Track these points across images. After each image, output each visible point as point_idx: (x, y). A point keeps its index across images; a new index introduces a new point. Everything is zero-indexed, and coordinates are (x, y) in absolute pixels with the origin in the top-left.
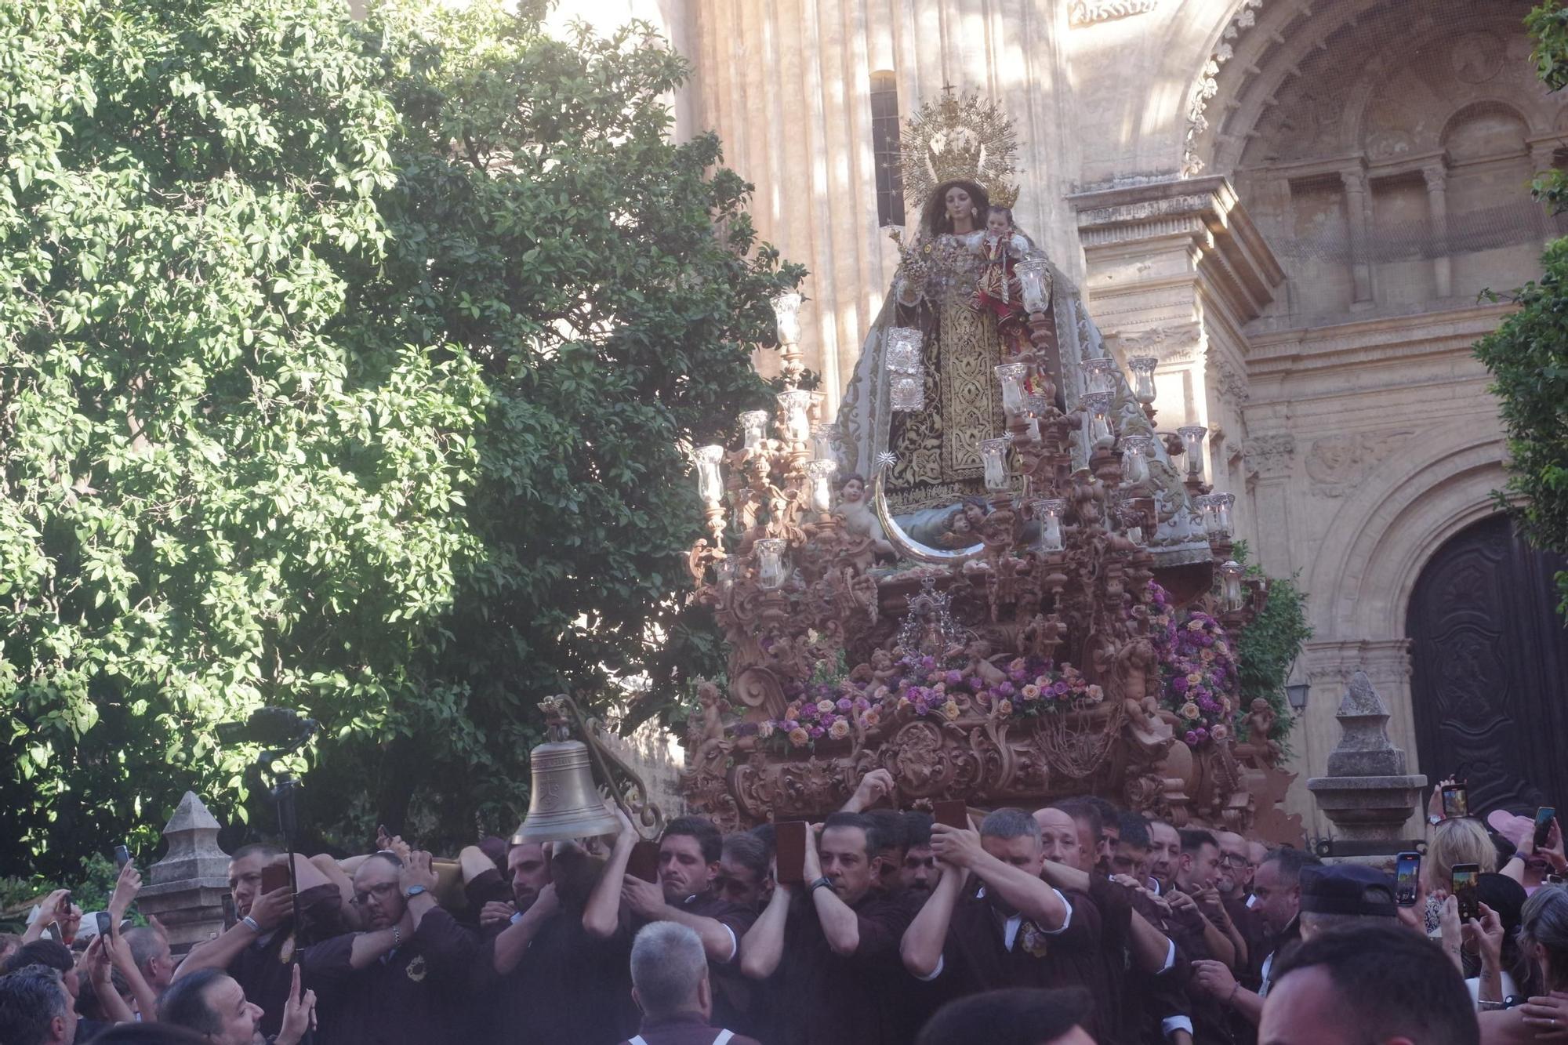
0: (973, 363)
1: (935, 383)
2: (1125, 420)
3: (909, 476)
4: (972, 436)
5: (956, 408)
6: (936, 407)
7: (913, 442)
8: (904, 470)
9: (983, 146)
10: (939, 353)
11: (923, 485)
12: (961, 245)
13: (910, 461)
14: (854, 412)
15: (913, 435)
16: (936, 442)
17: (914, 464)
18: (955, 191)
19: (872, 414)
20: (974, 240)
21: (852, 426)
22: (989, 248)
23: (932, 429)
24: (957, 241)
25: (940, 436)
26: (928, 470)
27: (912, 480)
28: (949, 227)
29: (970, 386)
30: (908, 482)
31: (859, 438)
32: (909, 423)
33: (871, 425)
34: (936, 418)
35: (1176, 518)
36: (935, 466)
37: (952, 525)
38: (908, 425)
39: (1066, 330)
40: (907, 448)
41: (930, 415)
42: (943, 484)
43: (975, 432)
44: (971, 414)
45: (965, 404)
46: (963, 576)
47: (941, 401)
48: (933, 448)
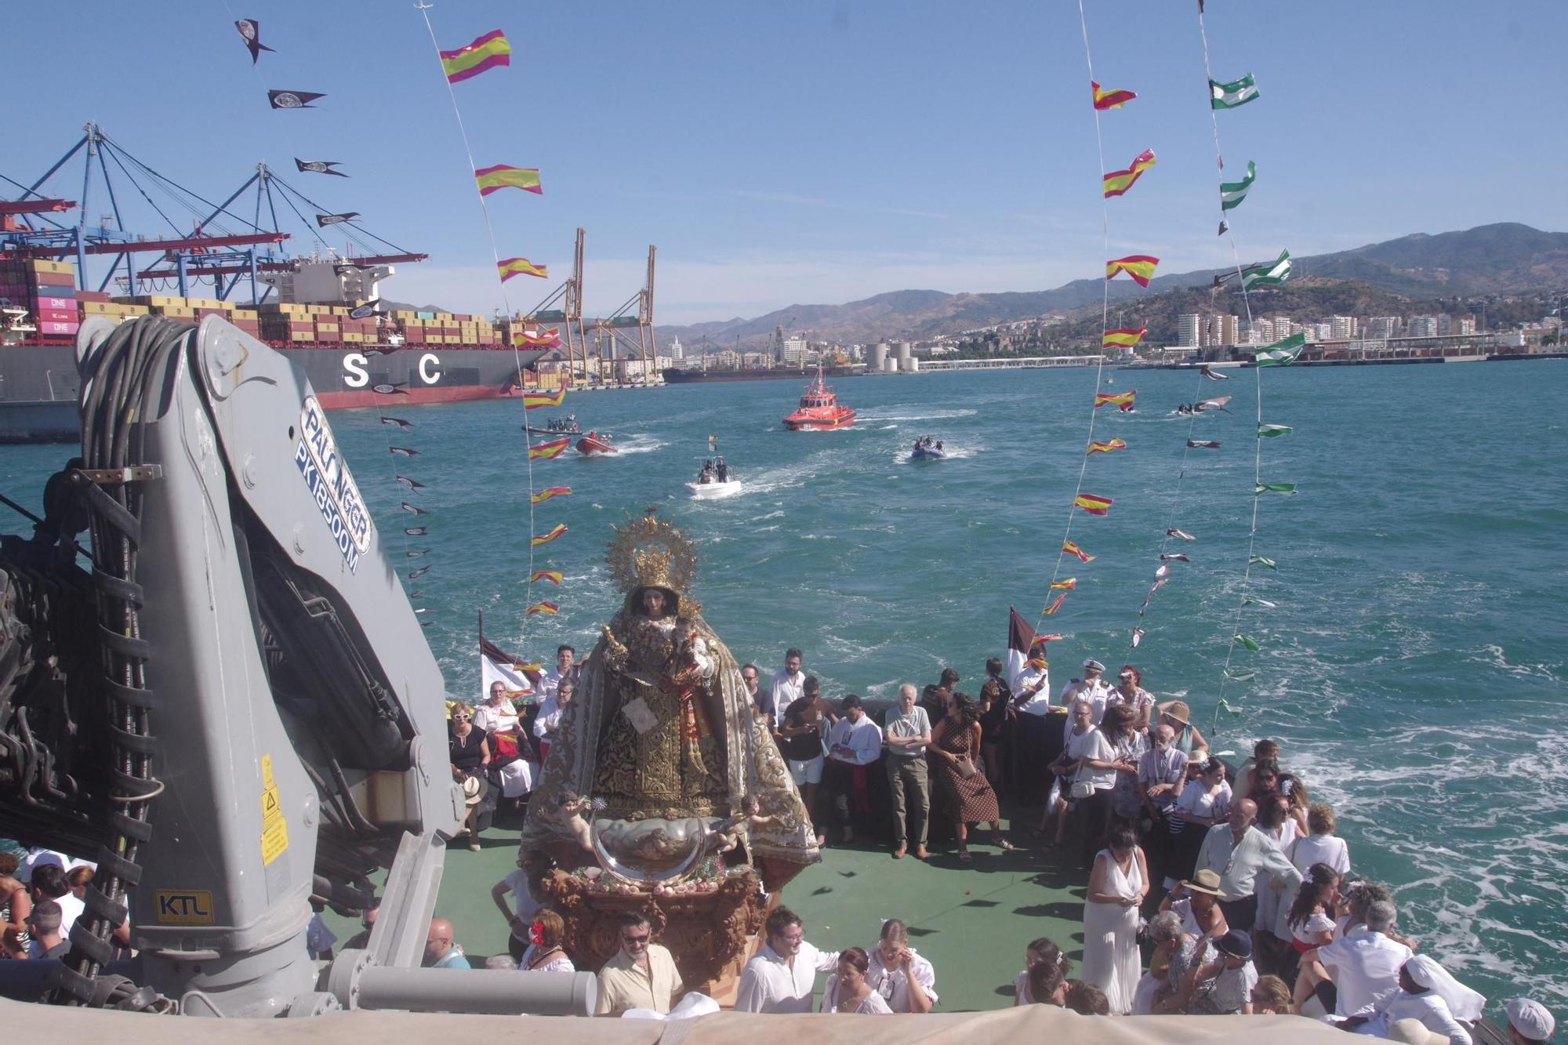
0: (660, 718)
2: (765, 762)
3: (610, 784)
4: (658, 769)
6: (631, 741)
8: (607, 779)
11: (621, 796)
12: (655, 630)
13: (612, 775)
14: (573, 727)
15: (614, 756)
16: (630, 767)
17: (615, 777)
20: (665, 626)
21: (570, 738)
23: (628, 757)
24: (653, 627)
25: (634, 763)
26: (624, 785)
27: (613, 789)
30: (609, 788)
33: (584, 740)
34: (632, 750)
35: (797, 830)
36: (630, 783)
38: (611, 747)
39: (729, 693)
40: (609, 764)
41: (628, 746)
43: (661, 767)
44: (657, 754)
45: (653, 747)
46: (651, 900)
48: (629, 770)
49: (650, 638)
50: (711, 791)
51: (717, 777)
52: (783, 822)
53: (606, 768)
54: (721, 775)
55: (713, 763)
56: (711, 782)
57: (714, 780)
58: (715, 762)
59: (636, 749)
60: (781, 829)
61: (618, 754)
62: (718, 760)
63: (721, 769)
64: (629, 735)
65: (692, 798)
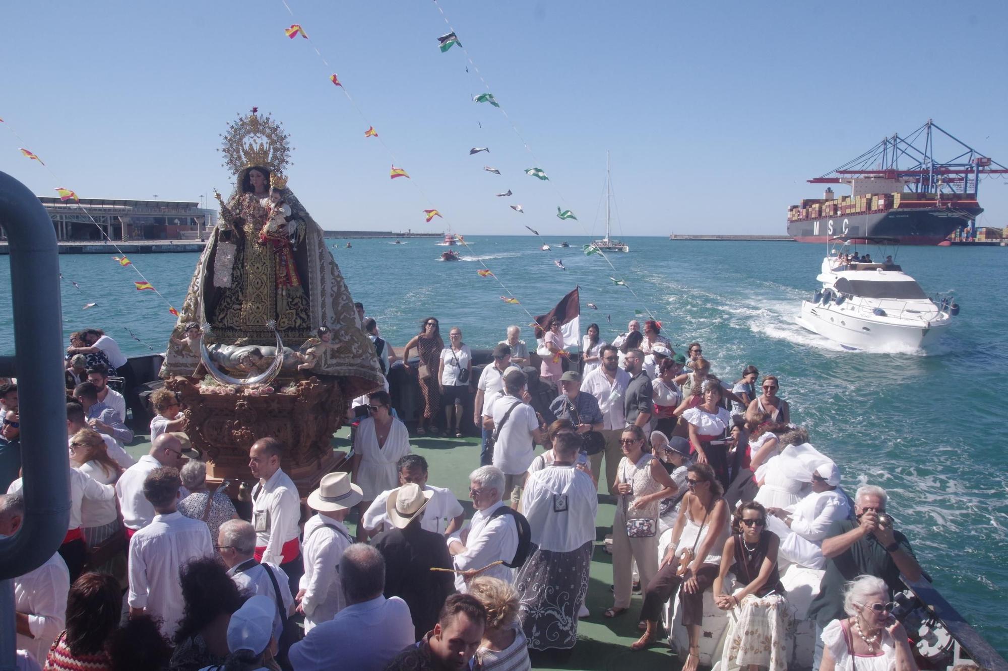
0: (260, 268)
1: (241, 275)
2: (341, 305)
3: (225, 321)
4: (258, 308)
6: (240, 288)
7: (228, 304)
8: (223, 318)
9: (271, 147)
10: (243, 259)
11: (232, 329)
12: (257, 201)
13: (227, 314)
15: (229, 300)
16: (238, 307)
18: (253, 172)
20: (263, 201)
23: (238, 299)
24: (256, 199)
26: (235, 321)
28: (251, 190)
29: (258, 280)
30: (225, 324)
31: (198, 296)
32: (228, 293)
34: (240, 294)
35: (364, 357)
36: (238, 319)
39: (313, 253)
40: (225, 306)
41: (237, 291)
42: (242, 331)
43: (260, 306)
44: (258, 295)
45: (255, 290)
47: (243, 285)
48: (237, 309)
49: (254, 208)
50: (299, 326)
51: (303, 315)
52: (354, 351)
53: (223, 310)
54: (306, 314)
55: (301, 305)
56: (299, 319)
57: (301, 318)
58: (302, 303)
59: (243, 293)
60: (352, 355)
61: (231, 298)
62: (304, 303)
63: (306, 309)
64: (239, 284)
65: (284, 331)
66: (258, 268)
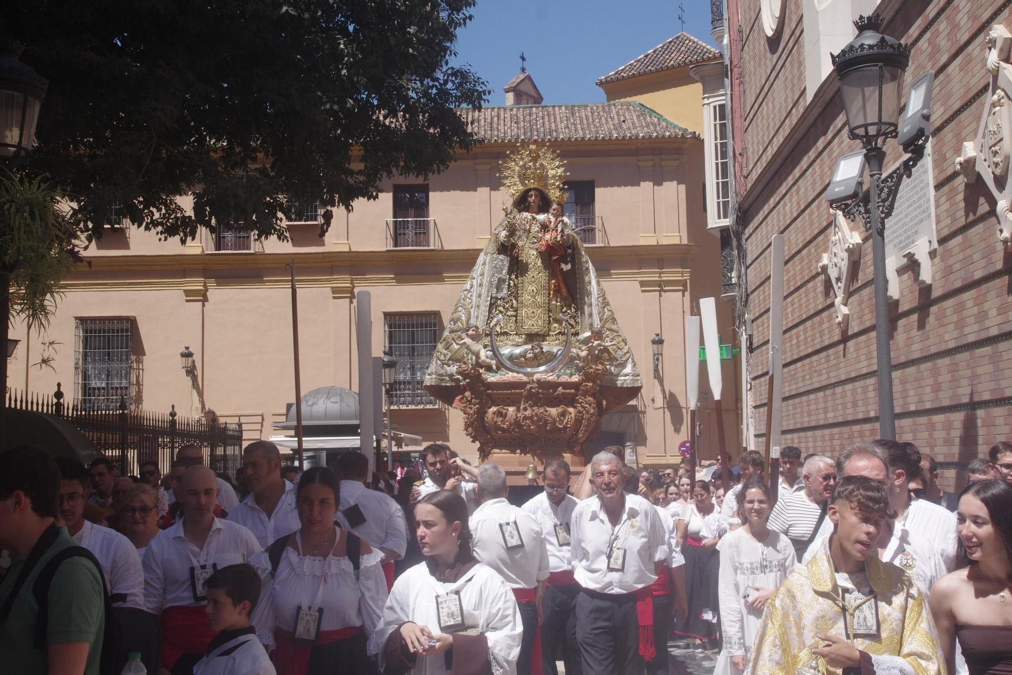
0: (536, 277)
1: (515, 285)
5: (526, 298)
6: (514, 296)
7: (501, 312)
11: (506, 334)
12: (534, 218)
15: (501, 309)
16: (513, 313)
18: (532, 193)
19: (480, 296)
20: (542, 217)
22: (550, 222)
23: (512, 307)
24: (533, 216)
25: (516, 311)
26: (509, 327)
27: (499, 331)
28: (527, 209)
29: (533, 288)
31: (472, 308)
32: (499, 303)
36: (512, 325)
37: (526, 355)
41: (511, 300)
42: (516, 334)
43: (535, 311)
44: (533, 302)
45: (530, 297)
46: (533, 382)
47: (517, 294)
48: (512, 316)
49: (531, 225)
51: (572, 322)
54: (575, 321)
55: (570, 313)
58: (571, 311)
59: (517, 301)
61: (504, 306)
63: (575, 317)
64: (512, 293)
65: (556, 335)
66: (533, 277)
